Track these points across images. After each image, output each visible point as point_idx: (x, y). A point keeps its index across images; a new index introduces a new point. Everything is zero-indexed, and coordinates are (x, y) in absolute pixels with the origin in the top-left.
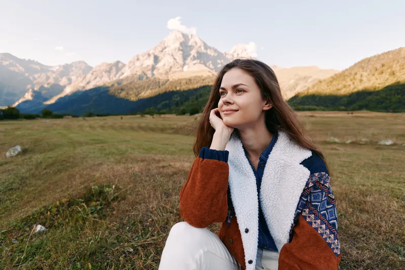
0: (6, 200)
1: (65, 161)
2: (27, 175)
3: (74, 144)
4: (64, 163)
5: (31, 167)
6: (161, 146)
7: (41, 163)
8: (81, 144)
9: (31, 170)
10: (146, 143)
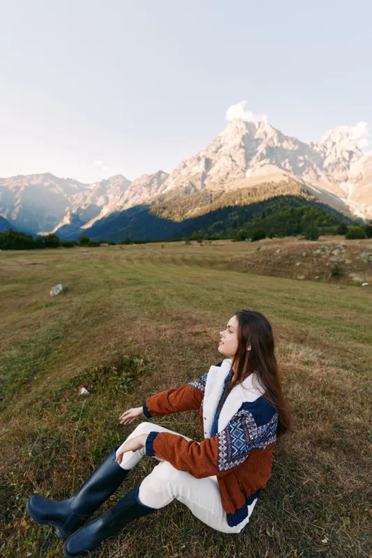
0: (55, 350)
1: (101, 309)
2: (69, 322)
3: (111, 284)
4: (101, 312)
5: (72, 314)
7: (80, 308)
8: (117, 285)
9: (72, 316)
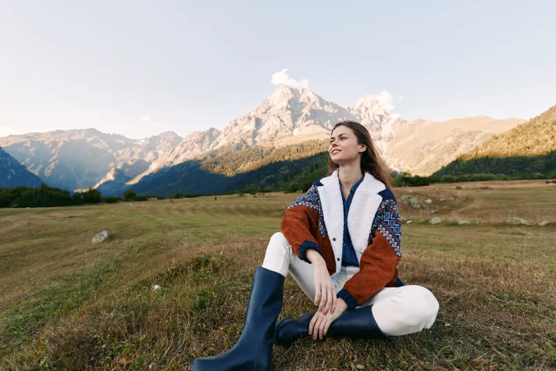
0: (106, 280)
1: (158, 244)
2: (121, 258)
3: (164, 228)
4: (157, 246)
5: (123, 251)
6: (265, 229)
7: (132, 247)
8: (171, 228)
9: (124, 253)
10: (247, 227)
